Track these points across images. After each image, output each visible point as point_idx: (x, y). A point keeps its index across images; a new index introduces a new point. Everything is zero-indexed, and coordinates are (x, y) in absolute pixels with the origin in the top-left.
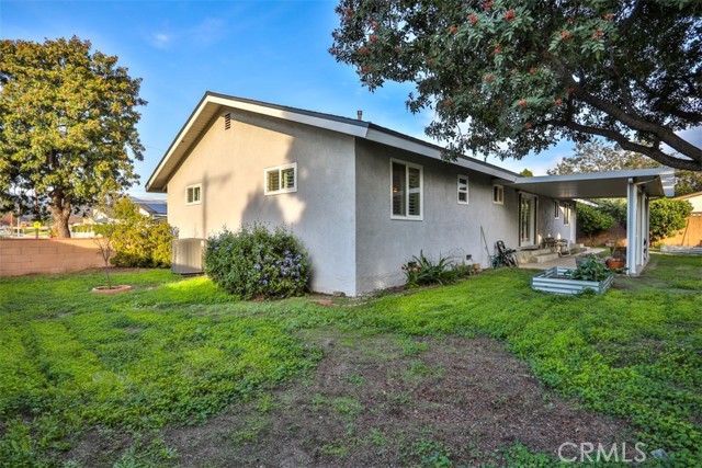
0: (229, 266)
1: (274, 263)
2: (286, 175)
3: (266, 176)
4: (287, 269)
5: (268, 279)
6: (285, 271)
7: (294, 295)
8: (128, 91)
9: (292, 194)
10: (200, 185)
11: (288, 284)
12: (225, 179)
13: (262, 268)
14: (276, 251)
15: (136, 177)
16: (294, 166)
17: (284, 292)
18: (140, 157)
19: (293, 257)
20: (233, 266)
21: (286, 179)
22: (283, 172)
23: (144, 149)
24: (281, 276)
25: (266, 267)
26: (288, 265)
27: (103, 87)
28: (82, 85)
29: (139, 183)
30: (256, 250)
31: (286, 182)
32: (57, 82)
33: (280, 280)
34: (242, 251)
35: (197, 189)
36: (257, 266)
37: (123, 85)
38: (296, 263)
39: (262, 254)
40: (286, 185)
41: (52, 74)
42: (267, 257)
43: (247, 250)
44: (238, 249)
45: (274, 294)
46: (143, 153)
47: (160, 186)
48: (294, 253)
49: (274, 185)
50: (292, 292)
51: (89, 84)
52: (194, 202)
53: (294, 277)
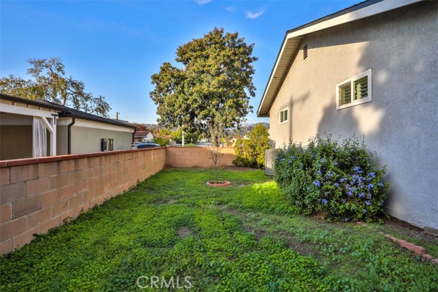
0: (290, 178)
1: (337, 181)
2: (359, 86)
3: (337, 90)
4: (354, 188)
5: (329, 198)
6: (351, 190)
7: (363, 219)
8: (244, 53)
9: (366, 104)
10: (287, 108)
11: (353, 207)
12: (305, 98)
13: (322, 185)
14: (342, 166)
15: (251, 107)
16: (369, 73)
17: (350, 215)
18: (253, 95)
19: (364, 174)
20: (293, 179)
21: (359, 89)
22: (356, 83)
23: (256, 89)
24: (345, 195)
25: (327, 185)
26: (356, 184)
27: (229, 54)
28: (218, 55)
29: (253, 112)
30: (317, 165)
31: (359, 93)
32: (207, 57)
33: (344, 201)
34: (301, 165)
35: (286, 111)
36: (316, 183)
37: (242, 50)
38: (366, 183)
39: (324, 170)
40: (359, 96)
41: (204, 53)
42: (328, 173)
43: (308, 164)
44: (299, 162)
45: (336, 215)
46: (255, 92)
47: (265, 113)
48: (365, 170)
49: (346, 98)
50: (360, 216)
51: (222, 53)
52: (285, 122)
53: (363, 199)
